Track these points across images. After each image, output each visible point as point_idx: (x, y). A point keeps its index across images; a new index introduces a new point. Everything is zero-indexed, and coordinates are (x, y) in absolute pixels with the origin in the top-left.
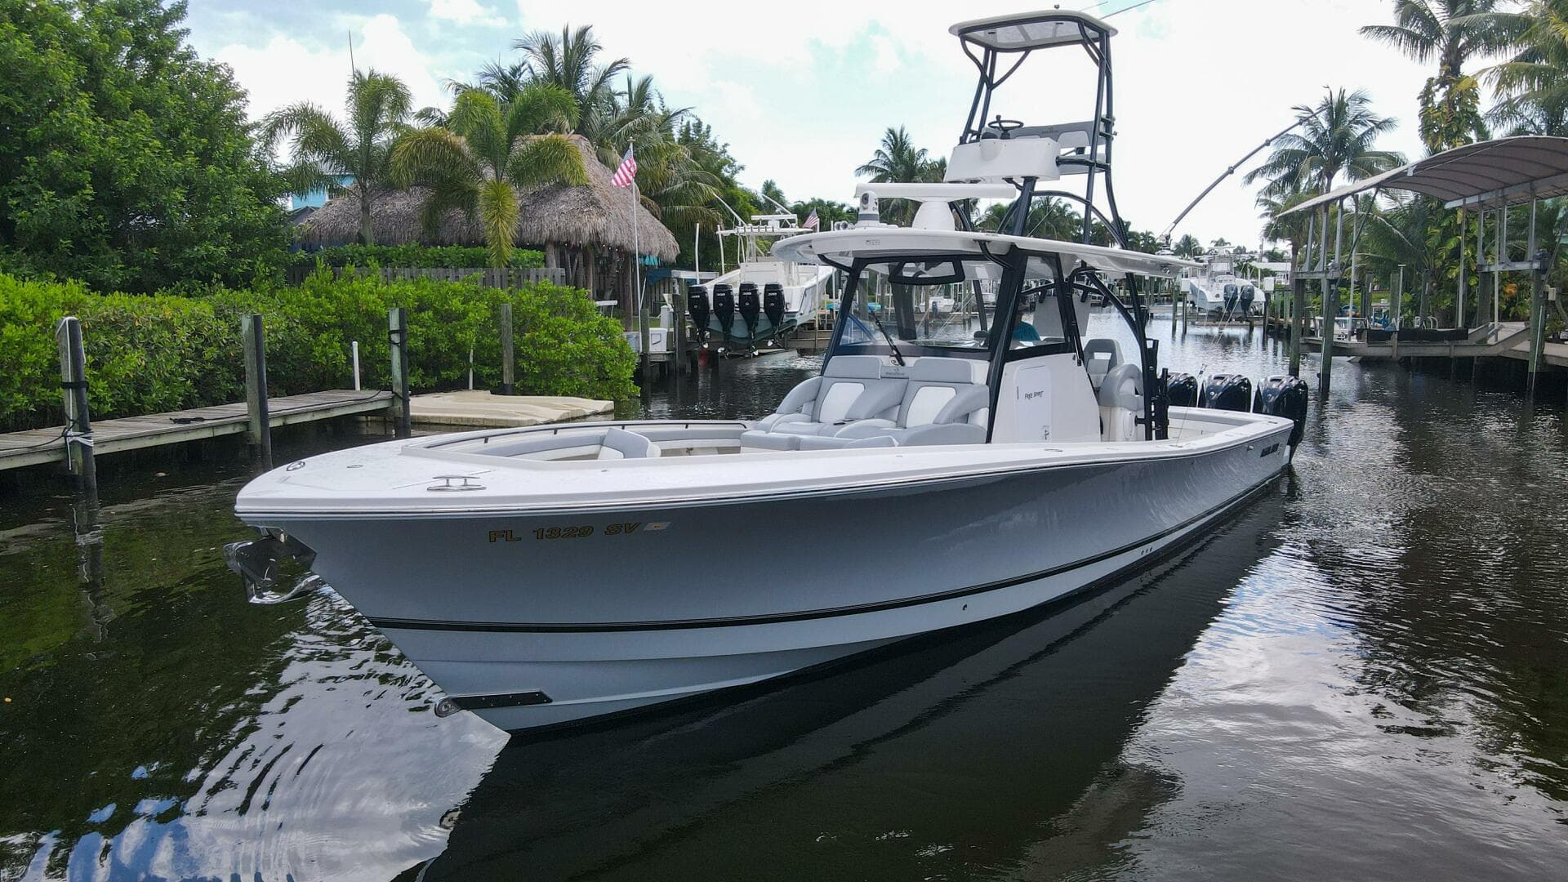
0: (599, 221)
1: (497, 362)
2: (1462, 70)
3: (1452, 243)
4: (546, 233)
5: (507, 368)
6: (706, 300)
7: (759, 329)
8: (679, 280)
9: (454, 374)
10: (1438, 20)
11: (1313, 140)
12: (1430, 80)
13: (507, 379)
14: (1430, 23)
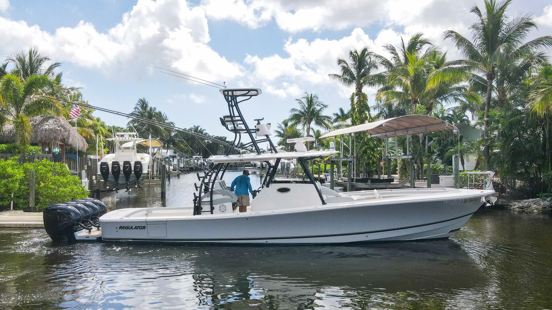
0: (65, 133)
1: (26, 198)
2: (362, 91)
3: (364, 148)
4: (39, 138)
5: (32, 200)
6: (108, 168)
7: (131, 180)
8: (91, 159)
9: (6, 203)
10: (354, 74)
11: (303, 111)
12: (353, 94)
13: (31, 205)
14: (351, 74)
